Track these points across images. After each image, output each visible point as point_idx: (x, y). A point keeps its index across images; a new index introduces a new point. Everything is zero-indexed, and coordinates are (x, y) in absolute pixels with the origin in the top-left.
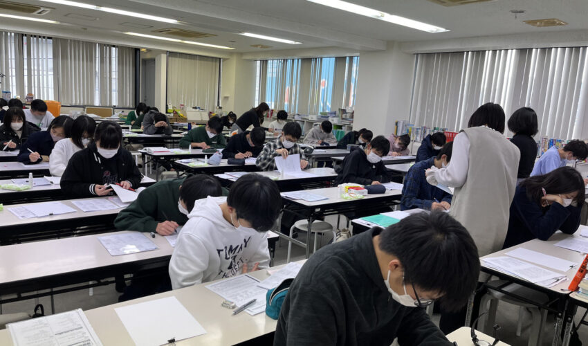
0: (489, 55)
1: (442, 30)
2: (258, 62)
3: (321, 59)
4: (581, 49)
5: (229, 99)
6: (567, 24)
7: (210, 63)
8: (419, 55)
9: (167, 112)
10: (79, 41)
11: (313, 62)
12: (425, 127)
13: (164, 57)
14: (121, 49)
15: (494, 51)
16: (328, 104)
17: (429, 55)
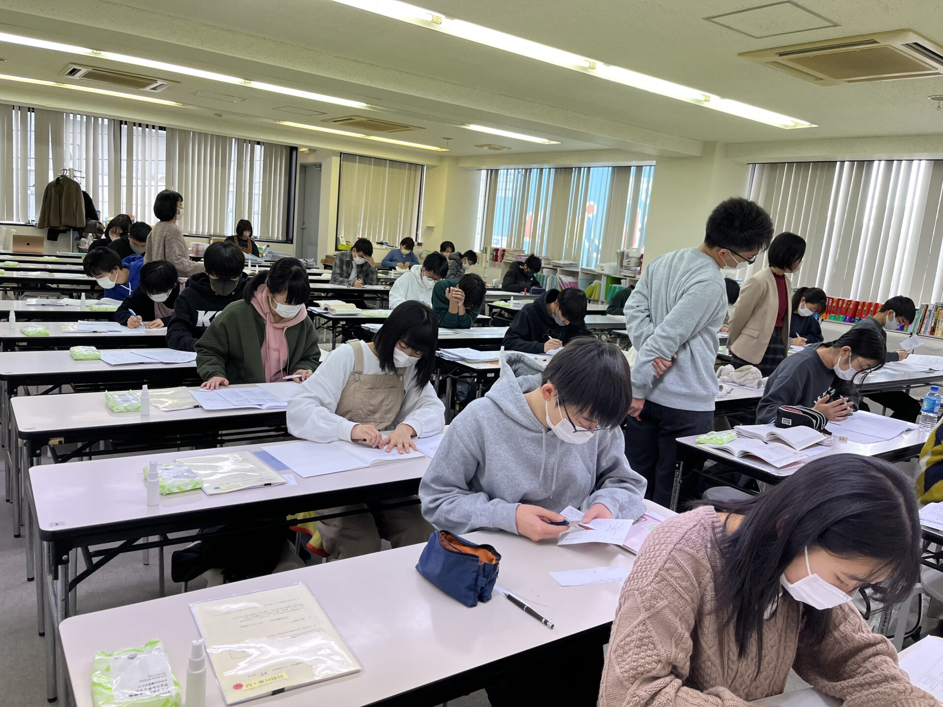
0: (878, 169)
1: (804, 124)
2: (484, 173)
3: (589, 168)
5: (435, 229)
7: (406, 172)
8: (758, 166)
11: (574, 174)
13: (336, 160)
14: (269, 148)
15: (890, 162)
16: (597, 242)
17: (774, 166)
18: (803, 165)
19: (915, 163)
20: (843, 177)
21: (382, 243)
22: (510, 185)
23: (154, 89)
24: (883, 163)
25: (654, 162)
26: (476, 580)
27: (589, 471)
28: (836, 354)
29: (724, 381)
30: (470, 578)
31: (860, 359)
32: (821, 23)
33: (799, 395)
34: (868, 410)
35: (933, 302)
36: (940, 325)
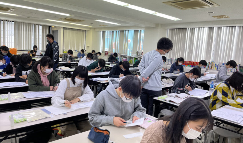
1: (179, 19)
2: (102, 32)
3: (128, 31)
4: (234, 27)
5: (90, 47)
6: (229, 17)
7: (81, 32)
8: (169, 30)
11: (125, 32)
13: (62, 29)
14: (43, 26)
15: (199, 28)
16: (131, 49)
17: (173, 29)
18: (179, 29)
19: (205, 28)
20: (188, 32)
21: (75, 51)
22: (109, 35)
24: (197, 28)
25: (144, 29)
26: (104, 139)
27: (132, 108)
28: (189, 75)
29: (164, 83)
30: (102, 139)
31: (195, 76)
33: (182, 85)
34: (198, 88)
35: (211, 61)
36: (213, 67)
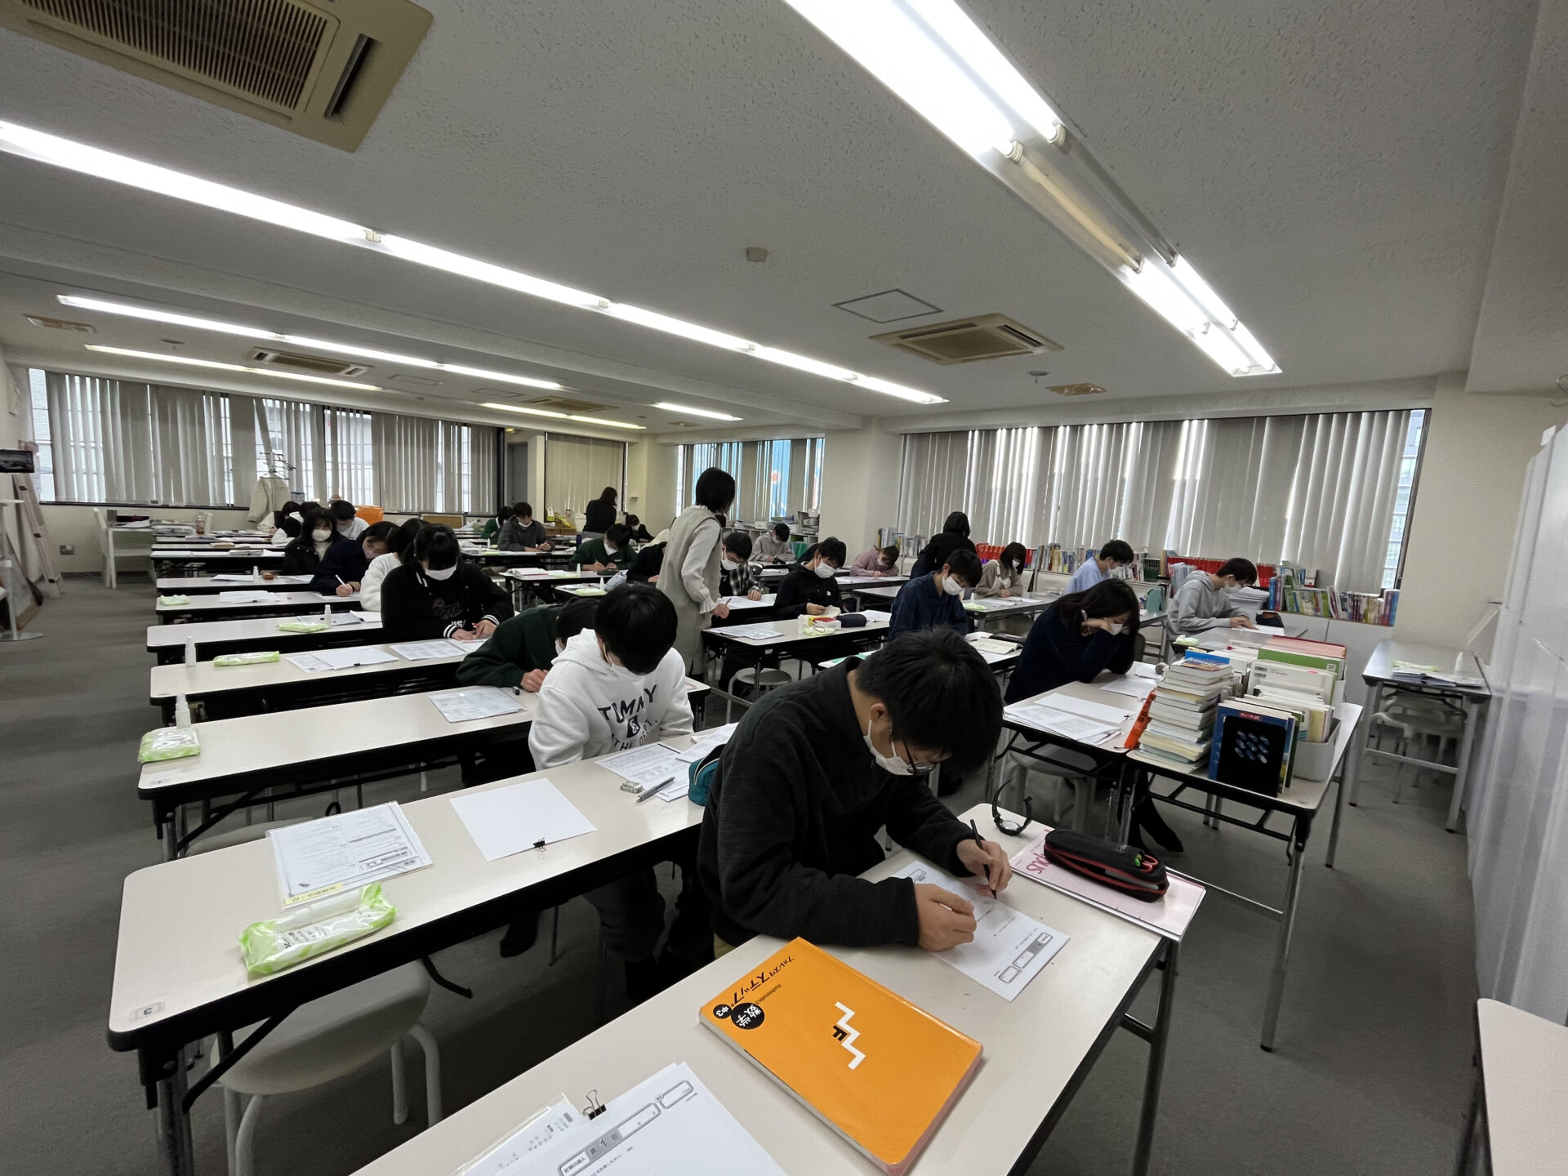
0: (1001, 435)
1: (938, 400)
2: (681, 448)
3: (771, 441)
4: (1125, 425)
5: (639, 499)
6: (1104, 390)
7: (610, 449)
8: (908, 437)
9: (546, 521)
10: (412, 418)
11: (760, 447)
12: (919, 537)
13: (540, 440)
14: (475, 429)
17: (921, 436)
19: (1029, 430)
20: (974, 441)
23: (350, 373)
25: (823, 435)
32: (929, 310)
36: (1056, 562)
